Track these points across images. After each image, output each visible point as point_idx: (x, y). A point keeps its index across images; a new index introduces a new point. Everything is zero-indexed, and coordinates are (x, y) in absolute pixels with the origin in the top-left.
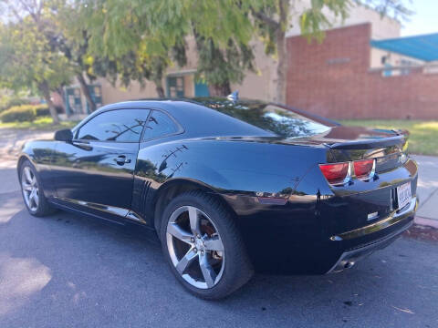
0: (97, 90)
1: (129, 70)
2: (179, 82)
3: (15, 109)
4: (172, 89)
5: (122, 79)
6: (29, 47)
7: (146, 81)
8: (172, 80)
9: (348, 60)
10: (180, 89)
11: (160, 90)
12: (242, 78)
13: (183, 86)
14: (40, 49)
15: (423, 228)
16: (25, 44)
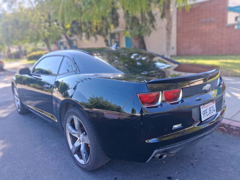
0: (75, 42)
1: (89, 31)
2: (117, 36)
3: (34, 53)
4: (113, 40)
5: (85, 36)
6: (38, 20)
7: (98, 36)
8: (113, 36)
9: (213, 19)
10: (117, 40)
11: (106, 41)
12: (150, 33)
13: (119, 39)
14: (43, 21)
15: (235, 128)
16: (36, 19)
